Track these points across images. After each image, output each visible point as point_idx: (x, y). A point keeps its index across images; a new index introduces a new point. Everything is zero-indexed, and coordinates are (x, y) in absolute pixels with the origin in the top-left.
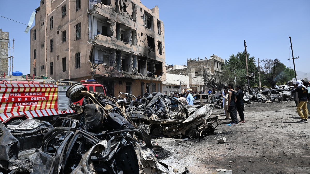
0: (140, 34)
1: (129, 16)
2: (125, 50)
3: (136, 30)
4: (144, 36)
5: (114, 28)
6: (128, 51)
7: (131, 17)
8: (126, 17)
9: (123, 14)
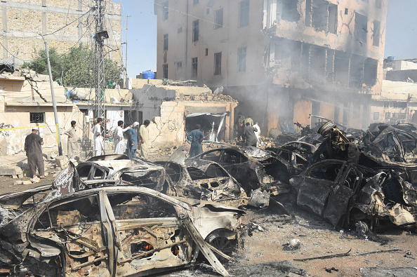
0: (344, 12)
2: (316, 43)
3: (337, 6)
4: (349, 13)
5: (303, 5)
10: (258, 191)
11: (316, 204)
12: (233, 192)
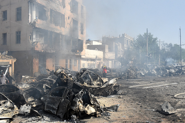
0: (67, 18)
1: (60, 3)
2: (56, 31)
3: (64, 15)
4: (70, 19)
5: (49, 13)
6: (58, 32)
7: (61, 4)
8: (58, 4)
9: (55, 2)
10: (25, 105)
11: (53, 109)
12: (10, 108)
